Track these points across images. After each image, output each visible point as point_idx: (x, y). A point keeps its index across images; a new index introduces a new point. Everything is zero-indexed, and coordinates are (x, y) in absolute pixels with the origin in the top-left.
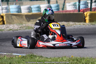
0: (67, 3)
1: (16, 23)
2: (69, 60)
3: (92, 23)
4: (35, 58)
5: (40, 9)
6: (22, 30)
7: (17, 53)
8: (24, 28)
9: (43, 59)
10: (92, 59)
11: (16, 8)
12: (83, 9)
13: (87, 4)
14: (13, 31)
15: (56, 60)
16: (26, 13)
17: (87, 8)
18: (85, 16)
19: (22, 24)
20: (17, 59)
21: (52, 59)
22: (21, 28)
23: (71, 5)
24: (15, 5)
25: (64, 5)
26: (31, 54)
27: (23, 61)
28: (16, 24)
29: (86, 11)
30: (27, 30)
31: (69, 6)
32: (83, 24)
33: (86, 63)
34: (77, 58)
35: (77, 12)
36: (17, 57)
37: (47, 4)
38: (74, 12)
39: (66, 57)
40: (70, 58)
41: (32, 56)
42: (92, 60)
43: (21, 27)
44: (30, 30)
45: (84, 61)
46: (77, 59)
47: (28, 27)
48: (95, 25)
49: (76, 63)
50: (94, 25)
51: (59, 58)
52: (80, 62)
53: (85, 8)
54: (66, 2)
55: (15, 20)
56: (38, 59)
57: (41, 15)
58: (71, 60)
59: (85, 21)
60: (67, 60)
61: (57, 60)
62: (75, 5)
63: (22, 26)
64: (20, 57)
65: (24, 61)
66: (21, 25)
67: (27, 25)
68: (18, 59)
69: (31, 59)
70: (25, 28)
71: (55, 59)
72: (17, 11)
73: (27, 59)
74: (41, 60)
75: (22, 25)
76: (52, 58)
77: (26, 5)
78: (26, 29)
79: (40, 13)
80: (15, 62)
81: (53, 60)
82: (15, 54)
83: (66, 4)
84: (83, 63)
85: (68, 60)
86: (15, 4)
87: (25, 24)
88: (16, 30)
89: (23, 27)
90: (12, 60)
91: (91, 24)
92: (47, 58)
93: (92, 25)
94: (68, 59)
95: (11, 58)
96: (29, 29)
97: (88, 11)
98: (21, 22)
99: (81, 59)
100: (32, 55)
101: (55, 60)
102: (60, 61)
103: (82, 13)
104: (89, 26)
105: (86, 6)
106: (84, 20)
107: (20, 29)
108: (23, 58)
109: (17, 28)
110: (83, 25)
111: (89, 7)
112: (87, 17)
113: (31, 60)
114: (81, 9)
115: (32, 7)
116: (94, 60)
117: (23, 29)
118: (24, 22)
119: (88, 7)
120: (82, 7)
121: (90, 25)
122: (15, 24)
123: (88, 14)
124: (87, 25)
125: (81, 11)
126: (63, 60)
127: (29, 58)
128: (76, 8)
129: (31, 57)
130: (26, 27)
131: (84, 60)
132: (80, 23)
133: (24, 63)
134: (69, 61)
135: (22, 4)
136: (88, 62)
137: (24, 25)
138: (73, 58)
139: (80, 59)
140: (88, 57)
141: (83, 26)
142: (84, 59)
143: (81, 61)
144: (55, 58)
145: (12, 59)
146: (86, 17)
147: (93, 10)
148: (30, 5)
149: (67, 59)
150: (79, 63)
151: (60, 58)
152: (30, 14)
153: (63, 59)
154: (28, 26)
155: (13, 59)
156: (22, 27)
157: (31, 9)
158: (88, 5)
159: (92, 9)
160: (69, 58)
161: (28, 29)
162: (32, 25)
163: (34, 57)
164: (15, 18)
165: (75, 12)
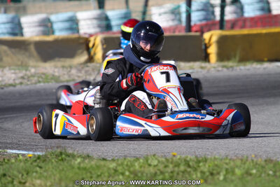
0: (153, 6)
1: (10, 66)
2: (166, 163)
3: (226, 63)
4: (71, 160)
5: (77, 24)
6: (28, 85)
7: (19, 150)
8: (32, 78)
9: (93, 163)
10: (227, 161)
11: (8, 23)
12: (198, 23)
13: (211, 9)
14: (2, 88)
15: (129, 163)
16: (37, 35)
17: (210, 22)
18: (206, 45)
19: (26, 67)
20: (22, 164)
21: (120, 162)
22: (26, 81)
23: (165, 13)
24: (5, 12)
25: (144, 13)
26: (59, 150)
27: (38, 169)
28: (10, 69)
29: (209, 30)
30: (42, 84)
31: (160, 15)
32: (202, 68)
33: (211, 170)
34: (188, 159)
35: (183, 33)
36: (21, 157)
37: (95, 9)
38: (174, 32)
39: (156, 156)
40: (167, 160)
41: (63, 156)
42: (227, 164)
43: (23, 78)
44: (50, 83)
45: (207, 166)
46: (185, 160)
47: (43, 76)
48: (235, 68)
49: (183, 172)
50: (231, 69)
51: (138, 159)
52: (195, 170)
53: (204, 22)
54: (150, 3)
55: (7, 55)
56: (79, 163)
57: (81, 41)
58: (172, 163)
59: (206, 58)
60: (159, 165)
61: (133, 165)
62: (176, 11)
63: (26, 75)
64: (30, 157)
65: (41, 167)
66: (24, 72)
67: (41, 70)
68: (25, 163)
69: (61, 163)
70: (36, 78)
71: (125, 163)
72: (10, 30)
73: (50, 164)
74: (89, 166)
75: (26, 70)
76: (118, 160)
77: (36, 13)
78: (39, 82)
79: (75, 36)
80: (15, 173)
81: (122, 164)
82: (14, 151)
83: (150, 10)
84: (202, 173)
85: (163, 166)
86: (3, 10)
87: (35, 67)
88: (11, 85)
89: (29, 77)
90: (7, 165)
91: (223, 67)
92: (104, 159)
93: (225, 70)
94: (163, 163)
95: (5, 161)
96: (48, 82)
97: (215, 29)
98: (22, 62)
99: (199, 162)
100: (61, 153)
101: (127, 165)
102: (141, 167)
103: (198, 34)
104: (219, 71)
105: (208, 14)
106: (204, 55)
107: (21, 83)
108: (38, 161)
109: (13, 79)
110: (200, 70)
111: (218, 18)
112: (210, 45)
113: (61, 165)
114: (195, 25)
115: (53, 18)
116: (232, 163)
117: (29, 83)
118: (31, 63)
119: (212, 17)
120: (196, 17)
121: (220, 69)
122: (7, 68)
123: (214, 39)
124: (213, 69)
125: (194, 29)
126: (150, 165)
127: (53, 161)
128: (180, 20)
129: (60, 158)
130: (39, 77)
131: (205, 165)
132: (191, 64)
133: (41, 173)
134: (166, 166)
135: (24, 11)
136: (216, 168)
137: (33, 70)
138: (174, 159)
139: (196, 163)
140: (217, 157)
141: (201, 72)
142: (206, 160)
143: (199, 166)
144: (125, 159)
145: (6, 163)
146: (208, 45)
147: (229, 25)
148: (47, 13)
149: (159, 162)
150: (192, 172)
151: (141, 161)
152: (50, 38)
153: (149, 162)
154: (44, 74)
155: (10, 163)
156: (26, 77)
157: (49, 24)
158: (213, 13)
159: (225, 24)
160: (164, 159)
161: (44, 82)
162: (56, 70)
163: (67, 158)
164: (5, 52)
165: (177, 34)
